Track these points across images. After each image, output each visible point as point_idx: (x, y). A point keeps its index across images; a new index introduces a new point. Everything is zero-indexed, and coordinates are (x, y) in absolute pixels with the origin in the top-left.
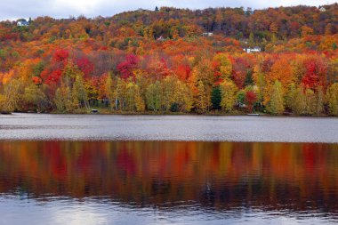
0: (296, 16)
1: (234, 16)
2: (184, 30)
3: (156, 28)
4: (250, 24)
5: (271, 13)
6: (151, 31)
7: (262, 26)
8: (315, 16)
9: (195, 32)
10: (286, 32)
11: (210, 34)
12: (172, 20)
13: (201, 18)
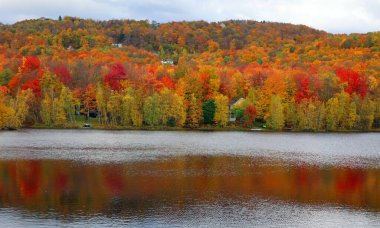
0: (201, 30)
1: (141, 28)
2: (94, 40)
3: (64, 37)
4: (158, 37)
5: (176, 26)
6: (60, 40)
7: (170, 39)
8: (218, 31)
9: (105, 43)
10: (194, 46)
11: (120, 45)
12: (80, 30)
13: (109, 30)
